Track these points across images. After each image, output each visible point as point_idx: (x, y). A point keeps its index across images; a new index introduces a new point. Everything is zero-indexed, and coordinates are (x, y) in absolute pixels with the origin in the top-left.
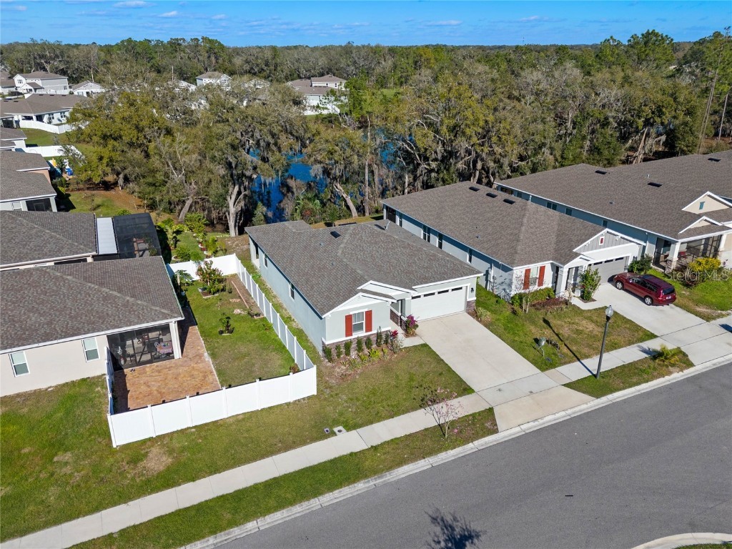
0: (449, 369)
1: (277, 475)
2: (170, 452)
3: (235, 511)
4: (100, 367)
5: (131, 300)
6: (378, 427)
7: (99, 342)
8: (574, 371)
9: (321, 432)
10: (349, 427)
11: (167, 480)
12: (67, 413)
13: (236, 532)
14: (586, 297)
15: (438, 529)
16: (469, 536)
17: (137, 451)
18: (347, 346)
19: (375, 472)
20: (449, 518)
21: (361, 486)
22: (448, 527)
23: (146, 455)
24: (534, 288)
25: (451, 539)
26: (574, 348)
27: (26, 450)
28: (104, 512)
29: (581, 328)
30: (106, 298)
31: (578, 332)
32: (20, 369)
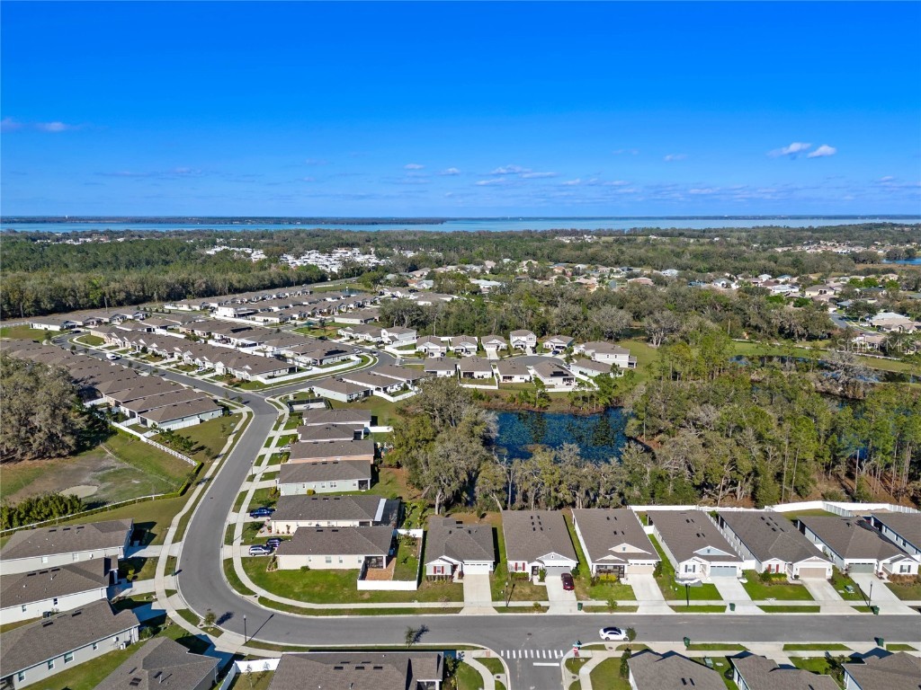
0: (463, 593)
2: (370, 594)
4: (360, 566)
7: (362, 558)
8: (502, 604)
9: (410, 600)
10: (419, 601)
11: (367, 601)
12: (349, 577)
13: (377, 616)
14: (542, 580)
17: (363, 592)
18: (434, 577)
19: (417, 613)
21: (411, 615)
23: (364, 594)
24: (520, 571)
26: (512, 597)
29: (524, 591)
31: (522, 592)
32: (341, 561)
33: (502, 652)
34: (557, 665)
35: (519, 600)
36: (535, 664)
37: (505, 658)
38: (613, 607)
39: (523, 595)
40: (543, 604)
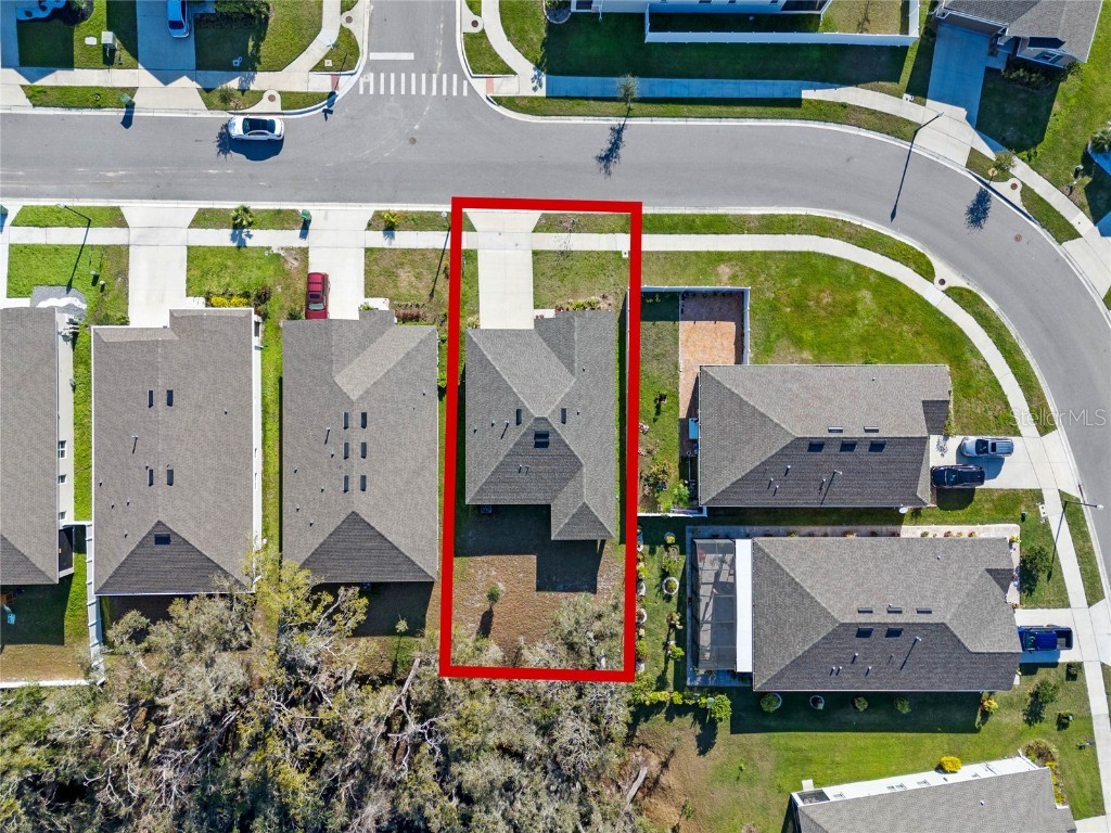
0: (535, 275)
1: (668, 236)
2: (717, 275)
3: (694, 221)
5: (733, 390)
6: (604, 248)
12: (768, 336)
13: (696, 211)
15: (611, 168)
16: (601, 159)
20: (603, 171)
22: (606, 167)
23: (730, 278)
25: (609, 161)
26: (437, 261)
27: (788, 310)
28: (751, 249)
29: (413, 279)
30: (750, 395)
31: (419, 276)
33: (465, 93)
34: (375, 56)
35: (423, 252)
36: (409, 56)
37: (462, 77)
38: (240, 223)
39: (413, 264)
40: (378, 239)
